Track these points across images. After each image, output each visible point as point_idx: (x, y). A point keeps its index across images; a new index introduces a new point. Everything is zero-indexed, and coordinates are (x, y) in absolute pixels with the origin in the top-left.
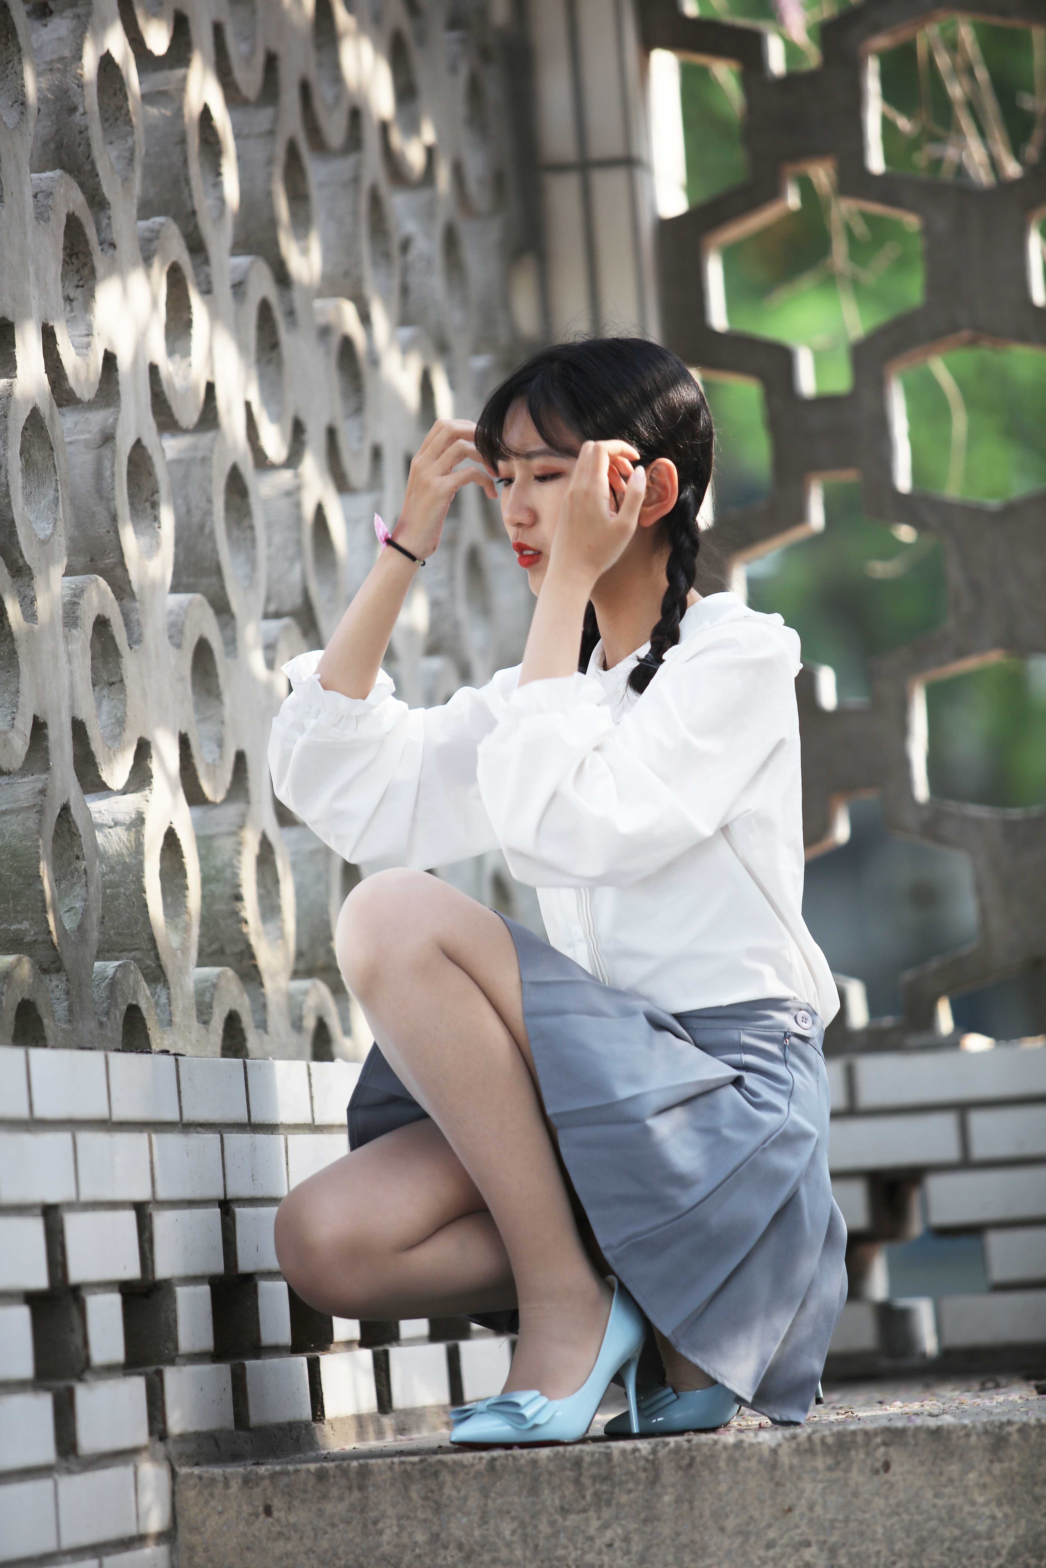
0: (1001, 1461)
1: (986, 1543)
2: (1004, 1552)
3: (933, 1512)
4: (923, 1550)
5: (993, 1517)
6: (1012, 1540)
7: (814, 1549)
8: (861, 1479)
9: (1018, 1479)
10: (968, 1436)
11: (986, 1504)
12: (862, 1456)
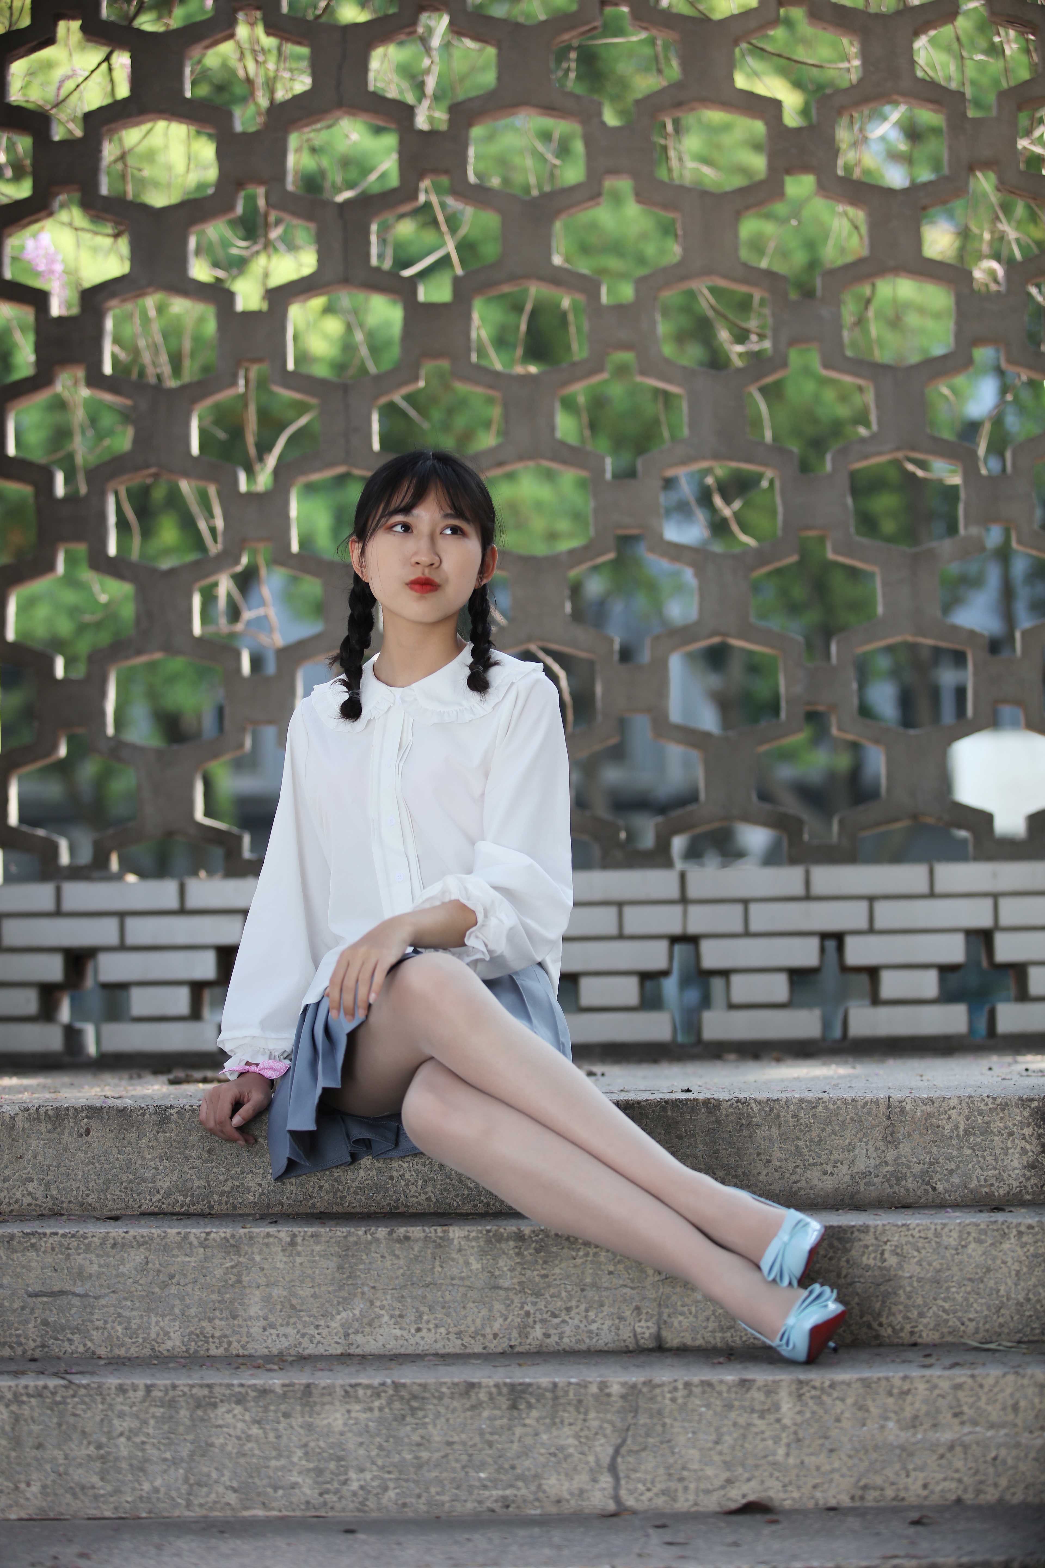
0: (164, 1132)
1: (150, 1185)
2: (162, 1191)
3: (117, 1163)
4: (108, 1188)
5: (157, 1169)
6: (168, 1184)
7: (35, 1183)
8: (70, 1139)
9: (175, 1144)
10: (143, 1114)
11: (152, 1160)
12: (72, 1124)
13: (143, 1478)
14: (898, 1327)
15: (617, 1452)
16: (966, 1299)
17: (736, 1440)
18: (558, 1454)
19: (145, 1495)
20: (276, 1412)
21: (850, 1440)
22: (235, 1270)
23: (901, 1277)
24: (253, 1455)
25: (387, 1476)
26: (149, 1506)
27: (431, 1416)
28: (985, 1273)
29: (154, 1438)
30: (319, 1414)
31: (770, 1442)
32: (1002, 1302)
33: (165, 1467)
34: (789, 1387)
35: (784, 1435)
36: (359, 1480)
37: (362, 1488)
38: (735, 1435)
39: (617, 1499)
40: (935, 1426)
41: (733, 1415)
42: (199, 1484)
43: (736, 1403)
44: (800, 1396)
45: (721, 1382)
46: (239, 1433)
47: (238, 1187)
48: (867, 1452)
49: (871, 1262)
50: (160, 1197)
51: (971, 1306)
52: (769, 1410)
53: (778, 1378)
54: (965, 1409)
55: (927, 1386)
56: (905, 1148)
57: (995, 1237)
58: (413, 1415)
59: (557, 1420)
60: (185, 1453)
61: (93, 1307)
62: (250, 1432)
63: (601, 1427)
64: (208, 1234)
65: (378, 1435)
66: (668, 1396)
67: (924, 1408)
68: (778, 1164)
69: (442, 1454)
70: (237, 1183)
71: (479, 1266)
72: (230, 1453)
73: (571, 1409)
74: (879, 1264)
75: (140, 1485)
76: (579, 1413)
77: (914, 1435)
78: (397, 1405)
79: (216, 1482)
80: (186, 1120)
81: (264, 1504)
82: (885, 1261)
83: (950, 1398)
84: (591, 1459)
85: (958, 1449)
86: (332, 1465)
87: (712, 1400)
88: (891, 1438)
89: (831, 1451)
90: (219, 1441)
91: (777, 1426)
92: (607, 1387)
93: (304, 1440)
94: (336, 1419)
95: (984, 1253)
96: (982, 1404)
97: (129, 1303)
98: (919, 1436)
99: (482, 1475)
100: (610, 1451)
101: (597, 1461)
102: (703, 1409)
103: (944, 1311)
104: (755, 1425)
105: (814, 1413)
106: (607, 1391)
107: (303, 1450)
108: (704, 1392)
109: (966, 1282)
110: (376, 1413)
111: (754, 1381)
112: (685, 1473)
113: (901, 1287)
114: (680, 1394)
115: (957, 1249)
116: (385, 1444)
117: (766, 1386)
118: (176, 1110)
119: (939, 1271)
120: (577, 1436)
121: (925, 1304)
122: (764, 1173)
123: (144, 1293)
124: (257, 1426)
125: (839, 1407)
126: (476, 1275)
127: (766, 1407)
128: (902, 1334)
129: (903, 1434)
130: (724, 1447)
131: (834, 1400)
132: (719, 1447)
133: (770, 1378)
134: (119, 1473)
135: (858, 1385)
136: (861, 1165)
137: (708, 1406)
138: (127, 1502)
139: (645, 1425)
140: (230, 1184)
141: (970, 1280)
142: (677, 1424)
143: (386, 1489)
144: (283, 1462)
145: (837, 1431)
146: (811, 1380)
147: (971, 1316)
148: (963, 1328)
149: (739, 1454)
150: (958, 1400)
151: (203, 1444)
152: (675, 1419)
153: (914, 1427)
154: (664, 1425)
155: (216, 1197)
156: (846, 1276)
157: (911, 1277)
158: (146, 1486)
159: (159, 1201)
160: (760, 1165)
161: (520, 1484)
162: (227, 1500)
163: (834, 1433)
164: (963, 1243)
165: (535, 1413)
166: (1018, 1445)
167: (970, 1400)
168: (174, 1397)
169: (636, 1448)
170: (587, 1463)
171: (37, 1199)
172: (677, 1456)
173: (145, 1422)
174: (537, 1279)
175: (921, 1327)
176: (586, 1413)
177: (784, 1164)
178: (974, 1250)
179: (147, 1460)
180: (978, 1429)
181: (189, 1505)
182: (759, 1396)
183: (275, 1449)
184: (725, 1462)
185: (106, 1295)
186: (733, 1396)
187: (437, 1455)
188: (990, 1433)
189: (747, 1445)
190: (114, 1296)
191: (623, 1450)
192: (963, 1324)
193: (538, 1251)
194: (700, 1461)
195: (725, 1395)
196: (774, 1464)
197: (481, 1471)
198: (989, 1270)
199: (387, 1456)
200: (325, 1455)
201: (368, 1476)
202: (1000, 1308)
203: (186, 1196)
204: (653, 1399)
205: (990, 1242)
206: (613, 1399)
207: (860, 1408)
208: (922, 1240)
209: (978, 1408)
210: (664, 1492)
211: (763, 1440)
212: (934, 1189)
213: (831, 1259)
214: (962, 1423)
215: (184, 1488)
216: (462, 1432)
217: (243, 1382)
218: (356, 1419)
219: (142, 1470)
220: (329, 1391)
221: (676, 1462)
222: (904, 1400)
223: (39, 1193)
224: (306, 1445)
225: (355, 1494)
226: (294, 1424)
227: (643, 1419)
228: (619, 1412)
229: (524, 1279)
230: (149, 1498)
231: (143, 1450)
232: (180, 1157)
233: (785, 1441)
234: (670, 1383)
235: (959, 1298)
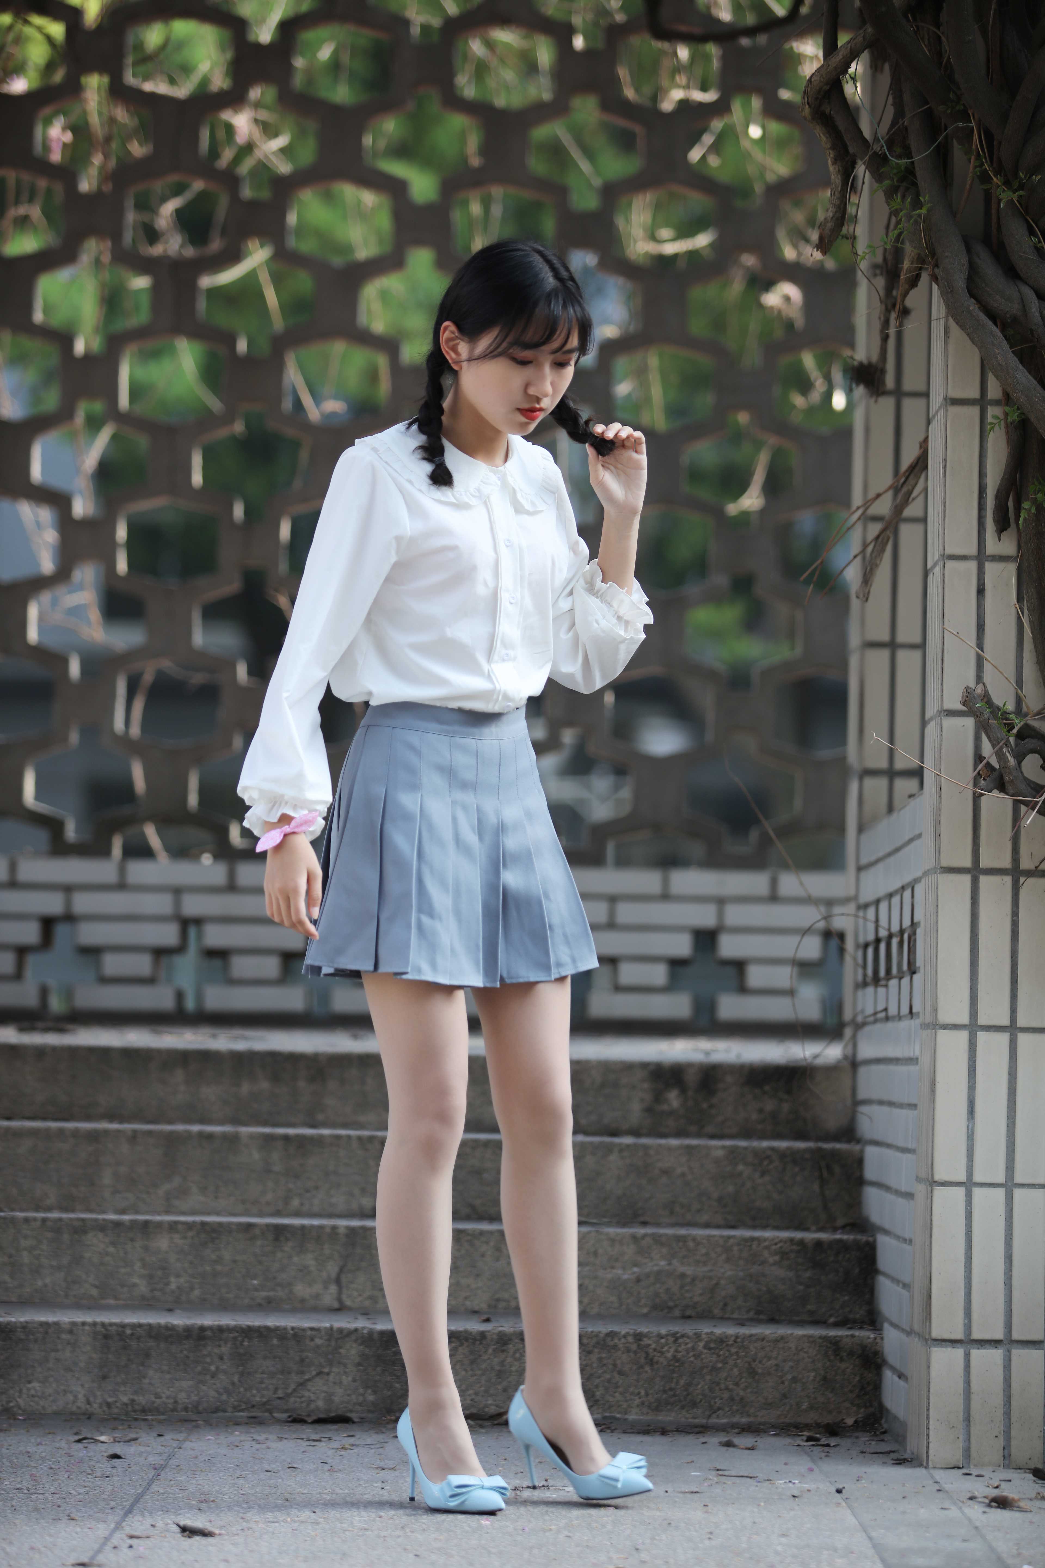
9: (48, 1071)
11: (32, 1081)
15: (341, 1270)
18: (304, 1270)
24: (109, 1265)
30: (153, 1241)
33: (52, 1271)
36: (176, 1283)
37: (178, 1288)
39: (339, 1300)
42: (73, 1283)
46: (101, 1250)
58: (212, 1242)
59: (304, 1249)
60: (65, 1263)
62: (108, 1250)
63: (331, 1254)
65: (189, 1254)
69: (230, 1268)
71: (259, 1156)
72: (95, 1263)
73: (313, 1242)
75: (35, 1283)
76: (318, 1245)
78: (202, 1236)
79: (84, 1282)
81: (114, 1297)
84: (324, 1274)
86: (159, 1273)
90: (87, 1255)
93: (142, 1256)
94: (163, 1244)
97: (22, 1174)
99: (255, 1282)
100: (337, 1269)
101: (328, 1276)
106: (336, 1230)
107: (141, 1262)
110: (189, 1241)
116: (194, 1260)
120: (316, 1259)
123: (33, 1167)
124: (113, 1246)
125: (483, 1247)
126: (257, 1162)
131: (480, 1242)
134: (22, 1274)
139: (359, 1253)
143: (192, 1289)
144: (128, 1269)
146: (466, 1229)
151: (77, 1257)
161: (279, 1288)
163: (479, 1264)
165: (290, 1244)
166: (596, 1278)
168: (60, 1226)
169: (353, 1268)
170: (322, 1277)
173: (41, 1242)
174: (297, 1167)
176: (322, 1245)
178: (589, 1159)
179: (41, 1266)
181: (67, 1296)
183: (123, 1261)
187: (226, 1269)
191: (345, 1270)
197: (255, 1279)
198: (599, 1173)
199: (195, 1268)
200: (155, 1266)
201: (182, 1280)
202: (606, 1200)
204: (365, 1236)
205: (600, 1154)
206: (340, 1236)
207: (496, 1249)
210: (370, 1298)
215: (64, 1286)
216: (243, 1254)
218: (176, 1243)
219: (37, 1272)
220: (159, 1225)
224: (143, 1259)
225: (173, 1292)
226: (136, 1246)
227: (358, 1250)
228: (343, 1246)
229: (288, 1167)
230: (40, 1292)
231: (39, 1260)
232: (52, 1080)
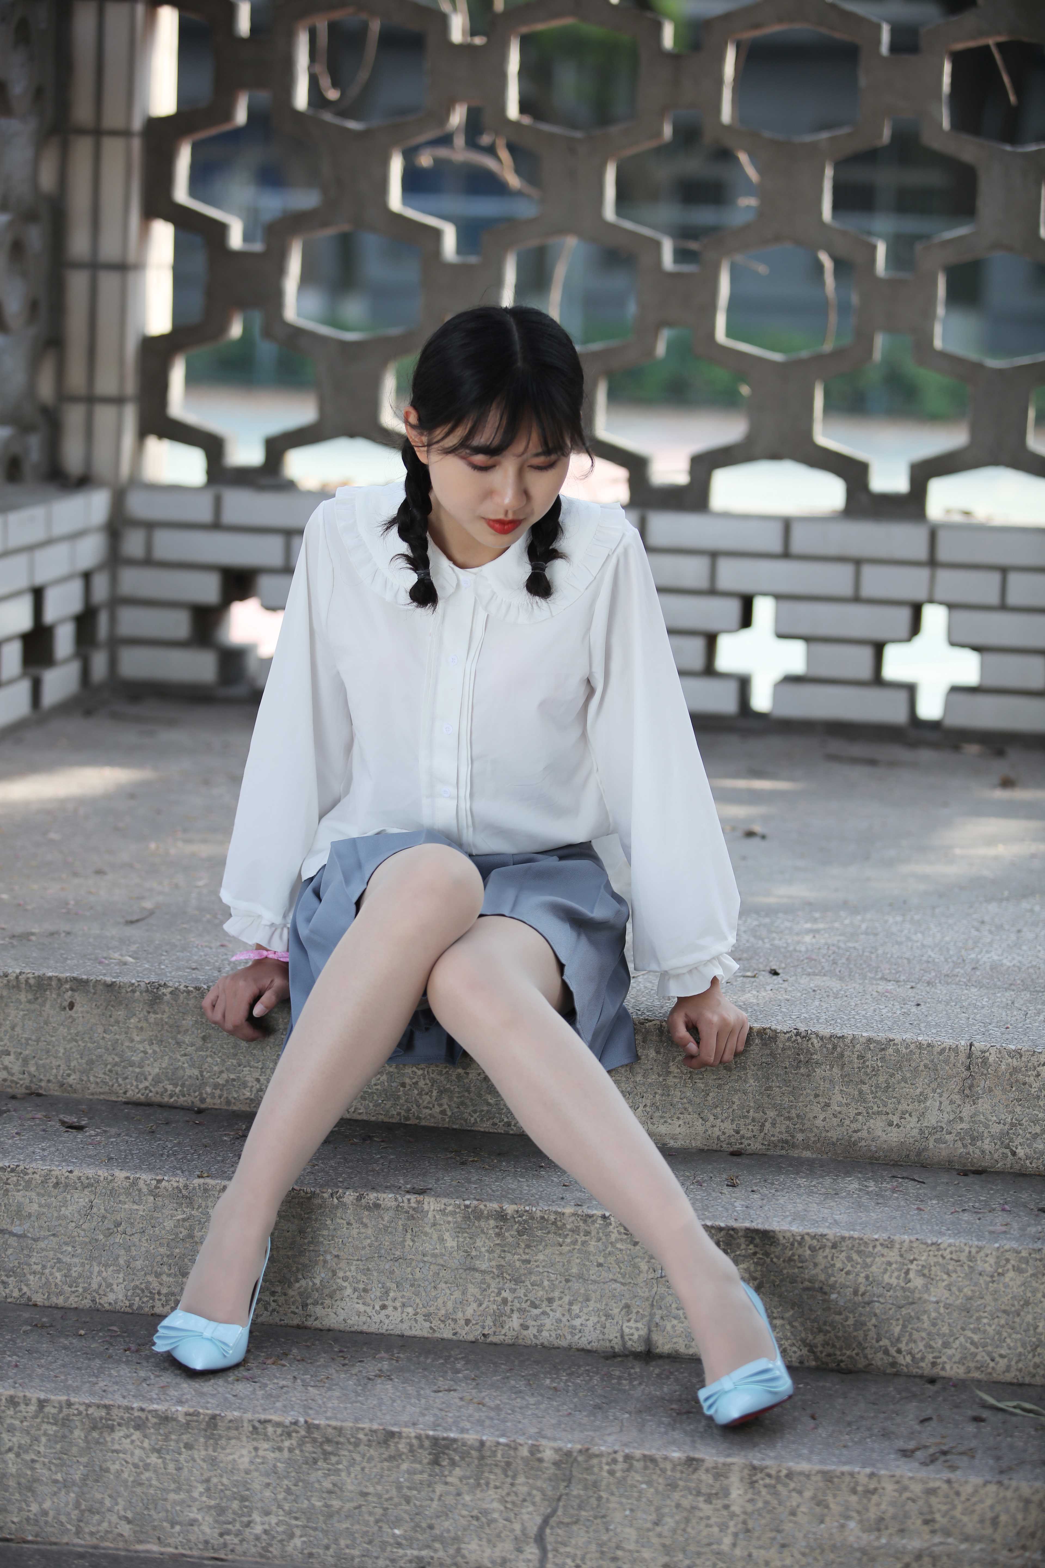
0: (155, 1013)
1: (137, 1070)
2: (150, 1078)
3: (102, 1042)
4: (91, 1069)
5: (145, 1052)
6: (157, 1070)
8: (52, 1012)
9: (166, 1027)
10: (133, 991)
11: (141, 1042)
12: (54, 996)
13: (31, 1499)
14: (919, 1356)
15: (546, 1522)
16: (999, 1333)
17: (677, 1523)
18: (481, 1518)
19: (32, 1517)
20: (177, 1441)
21: (805, 1536)
22: (187, 1224)
23: (925, 1301)
24: (151, 1486)
25: (294, 1522)
26: (37, 1528)
27: (345, 1463)
28: (1022, 1306)
29: (45, 1457)
30: (223, 1449)
31: (716, 1529)
32: (1039, 1340)
33: (55, 1489)
34: (741, 1472)
35: (732, 1523)
36: (263, 1524)
37: (266, 1532)
38: (677, 1518)
40: (902, 1531)
41: (676, 1496)
42: (90, 1511)
43: (681, 1483)
44: (752, 1483)
45: (666, 1458)
46: (136, 1461)
47: (234, 1080)
48: (823, 1551)
49: (894, 1281)
50: (147, 1084)
51: (1004, 1341)
52: (716, 1494)
53: (729, 1460)
54: (938, 1517)
55: (896, 1487)
56: (984, 1105)
57: (1036, 1267)
58: (325, 1460)
59: (482, 1481)
60: (77, 1477)
61: (31, 1250)
62: (148, 1461)
63: (529, 1494)
64: (159, 1181)
65: (286, 1477)
66: (606, 1468)
67: (891, 1510)
68: (838, 1109)
69: (355, 1504)
70: (232, 1076)
71: (455, 1244)
72: (126, 1481)
73: (498, 1471)
74: (903, 1284)
75: (28, 1506)
76: (507, 1476)
77: (878, 1538)
78: (309, 1447)
79: (109, 1510)
80: (180, 1002)
81: (159, 1538)
82: (910, 1281)
83: (921, 1503)
84: (517, 1527)
85: (926, 1560)
86: (235, 1505)
87: (655, 1477)
88: (851, 1539)
89: (783, 1546)
90: (113, 1467)
91: (725, 1513)
92: (539, 1452)
93: (206, 1475)
94: (242, 1456)
95: (1023, 1284)
96: (957, 1513)
97: (70, 1249)
98: (884, 1541)
99: (397, 1532)
100: (539, 1520)
101: (524, 1530)
102: (644, 1486)
103: (973, 1343)
104: (700, 1509)
105: (766, 1503)
106: (539, 1455)
107: (205, 1485)
108: (646, 1468)
109: (999, 1314)
110: (286, 1453)
111: (703, 1461)
112: (619, 1553)
113: (925, 1312)
114: (619, 1467)
115: (992, 1276)
116: (293, 1488)
117: (714, 1468)
118: (170, 990)
119: (971, 1299)
120: (503, 1501)
121: (952, 1334)
122: (822, 1117)
123: (87, 1240)
124: (156, 1455)
125: (795, 1499)
126: (451, 1253)
127: (714, 1491)
128: (922, 1364)
129: (865, 1536)
130: (665, 1530)
131: (790, 1491)
132: (658, 1529)
133: (721, 1460)
134: (6, 1491)
135: (819, 1477)
136: (932, 1119)
137: (649, 1483)
138: (13, 1522)
139: (578, 1496)
140: (224, 1076)
141: (1004, 1312)
142: (612, 1498)
143: (291, 1536)
144: (182, 1496)
145: (791, 1525)
146: (766, 1467)
147: (1003, 1352)
148: (992, 1364)
149: (681, 1539)
150: (930, 1506)
151: (97, 1469)
152: (612, 1494)
153: (879, 1530)
154: (599, 1498)
155: (209, 1090)
156: (863, 1294)
157: (937, 1302)
158: (34, 1508)
159: (146, 1088)
160: (817, 1109)
161: (437, 1545)
162: (119, 1530)
163: (788, 1527)
164: (1000, 1270)
165: (458, 1472)
167: (944, 1508)
168: (68, 1415)
169: (566, 1520)
170: (512, 1531)
171: (12, 1075)
172: (611, 1533)
173: (37, 1439)
174: (518, 1264)
175: (944, 1359)
176: (514, 1477)
177: (844, 1109)
178: (1012, 1279)
179: (36, 1480)
180: (950, 1540)
181: (78, 1533)
182: (707, 1478)
183: (175, 1481)
184: (664, 1546)
185: (45, 1238)
186: (678, 1475)
187: (349, 1506)
188: (963, 1547)
189: (689, 1530)
190: (55, 1239)
191: (553, 1521)
192: (993, 1360)
193: (520, 1233)
194: (637, 1542)
195: (669, 1473)
196: (718, 1553)
197: (397, 1527)
198: (1027, 1303)
199: (295, 1501)
200: (228, 1493)
201: (273, 1520)
202: (1037, 1346)
203: (176, 1085)
204: (589, 1470)
205: (1030, 1272)
206: (545, 1465)
207: (818, 1504)
208: (953, 1263)
209: (953, 1518)
211: (708, 1526)
212: (1014, 1154)
213: (848, 1273)
214: (933, 1532)
215: (75, 1514)
216: (378, 1483)
217: (144, 1406)
218: (263, 1457)
219: (30, 1489)
220: (235, 1425)
221: (610, 1540)
222: (869, 1500)
223: (16, 1068)
224: (208, 1481)
225: (257, 1538)
226: (196, 1456)
227: (576, 1490)
228: (550, 1480)
229: (503, 1263)
230: (37, 1521)
231: (33, 1469)
232: (173, 1042)
233: (732, 1529)
234: (609, 1454)
235: (990, 1330)
